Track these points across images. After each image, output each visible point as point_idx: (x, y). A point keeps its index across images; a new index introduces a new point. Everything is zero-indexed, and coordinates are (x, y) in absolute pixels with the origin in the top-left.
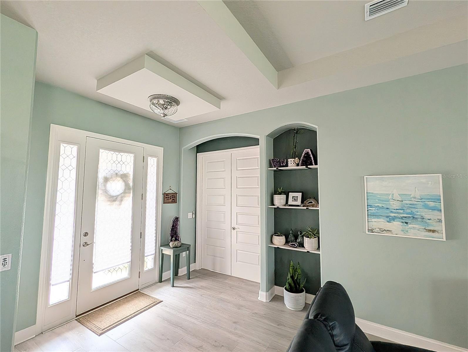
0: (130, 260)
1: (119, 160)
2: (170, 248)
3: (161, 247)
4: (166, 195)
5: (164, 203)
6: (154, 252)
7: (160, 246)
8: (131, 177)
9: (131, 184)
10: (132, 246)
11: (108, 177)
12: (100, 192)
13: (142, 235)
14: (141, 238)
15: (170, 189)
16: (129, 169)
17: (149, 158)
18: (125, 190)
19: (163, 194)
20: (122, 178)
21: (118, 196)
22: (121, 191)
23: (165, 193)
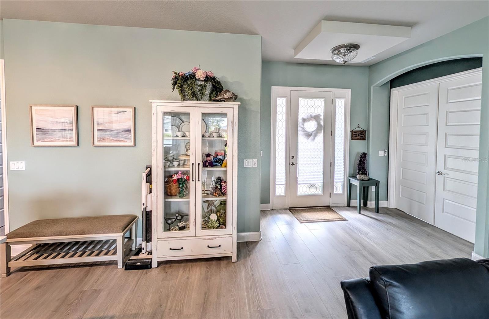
0: (323, 182)
1: (313, 105)
2: (357, 180)
3: (349, 178)
4: (354, 133)
5: (352, 139)
6: (343, 180)
7: (348, 176)
8: (322, 117)
9: (322, 123)
11: (305, 118)
12: (300, 129)
13: (332, 164)
14: (331, 166)
15: (358, 127)
16: (320, 111)
17: (337, 100)
18: (317, 128)
19: (351, 131)
20: (315, 119)
21: (313, 132)
22: (315, 129)
23: (352, 131)
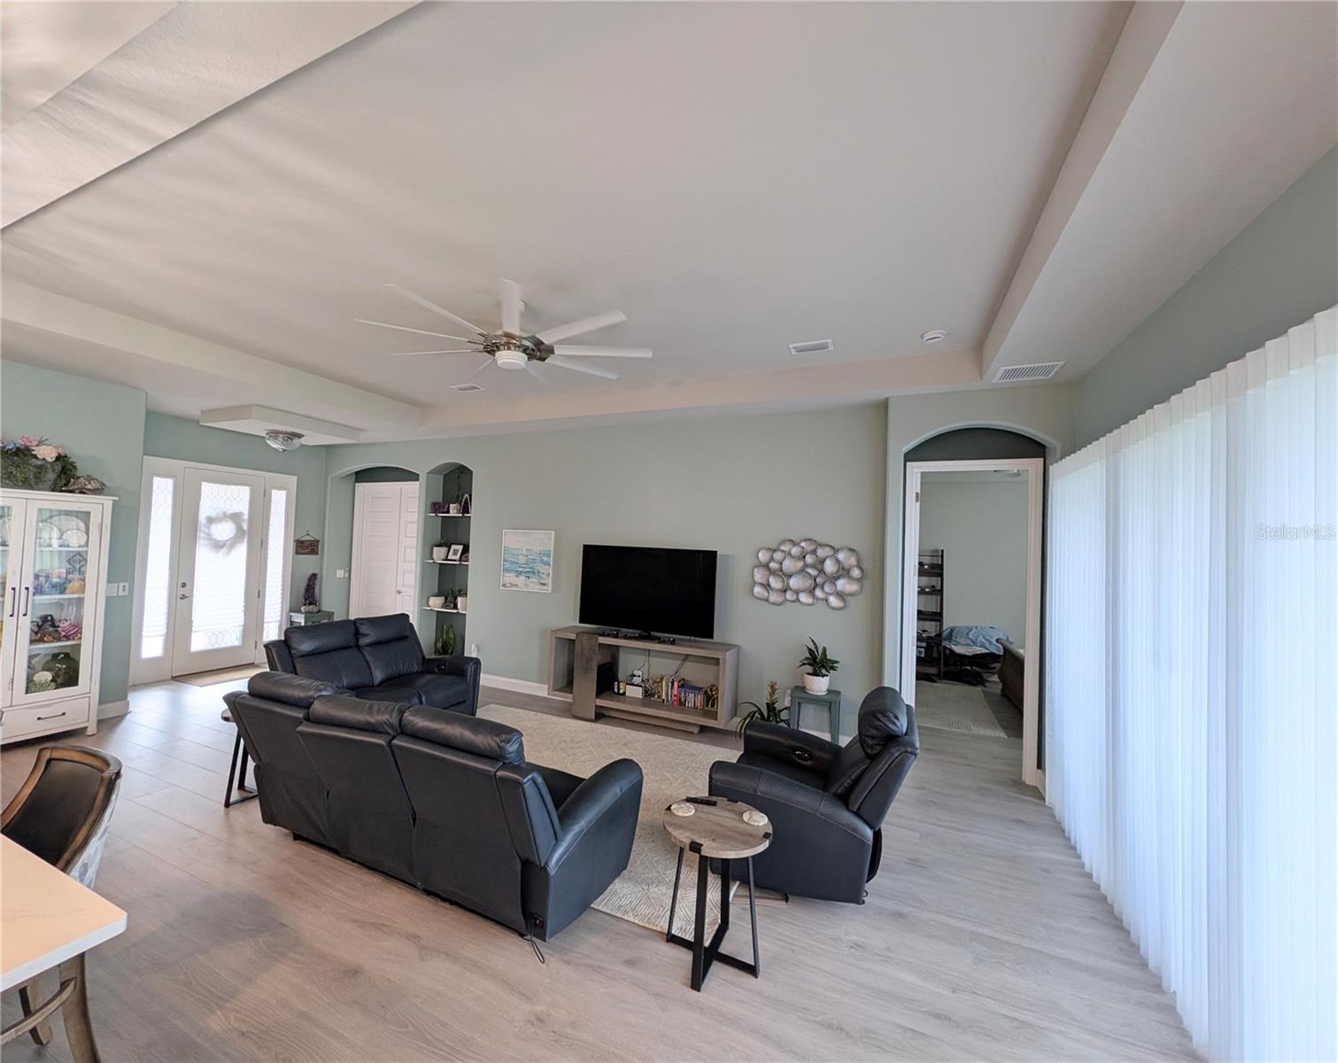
0: (242, 623)
1: (228, 495)
2: (302, 613)
3: (289, 613)
4: (300, 543)
5: (297, 553)
6: (279, 618)
7: (287, 611)
8: (246, 517)
9: (245, 526)
10: (245, 606)
11: (212, 516)
12: (201, 535)
13: (260, 594)
14: (259, 597)
15: (307, 535)
16: (243, 507)
17: (274, 491)
18: (236, 534)
19: (295, 541)
20: (231, 518)
21: (227, 541)
22: (232, 536)
23: (298, 540)
